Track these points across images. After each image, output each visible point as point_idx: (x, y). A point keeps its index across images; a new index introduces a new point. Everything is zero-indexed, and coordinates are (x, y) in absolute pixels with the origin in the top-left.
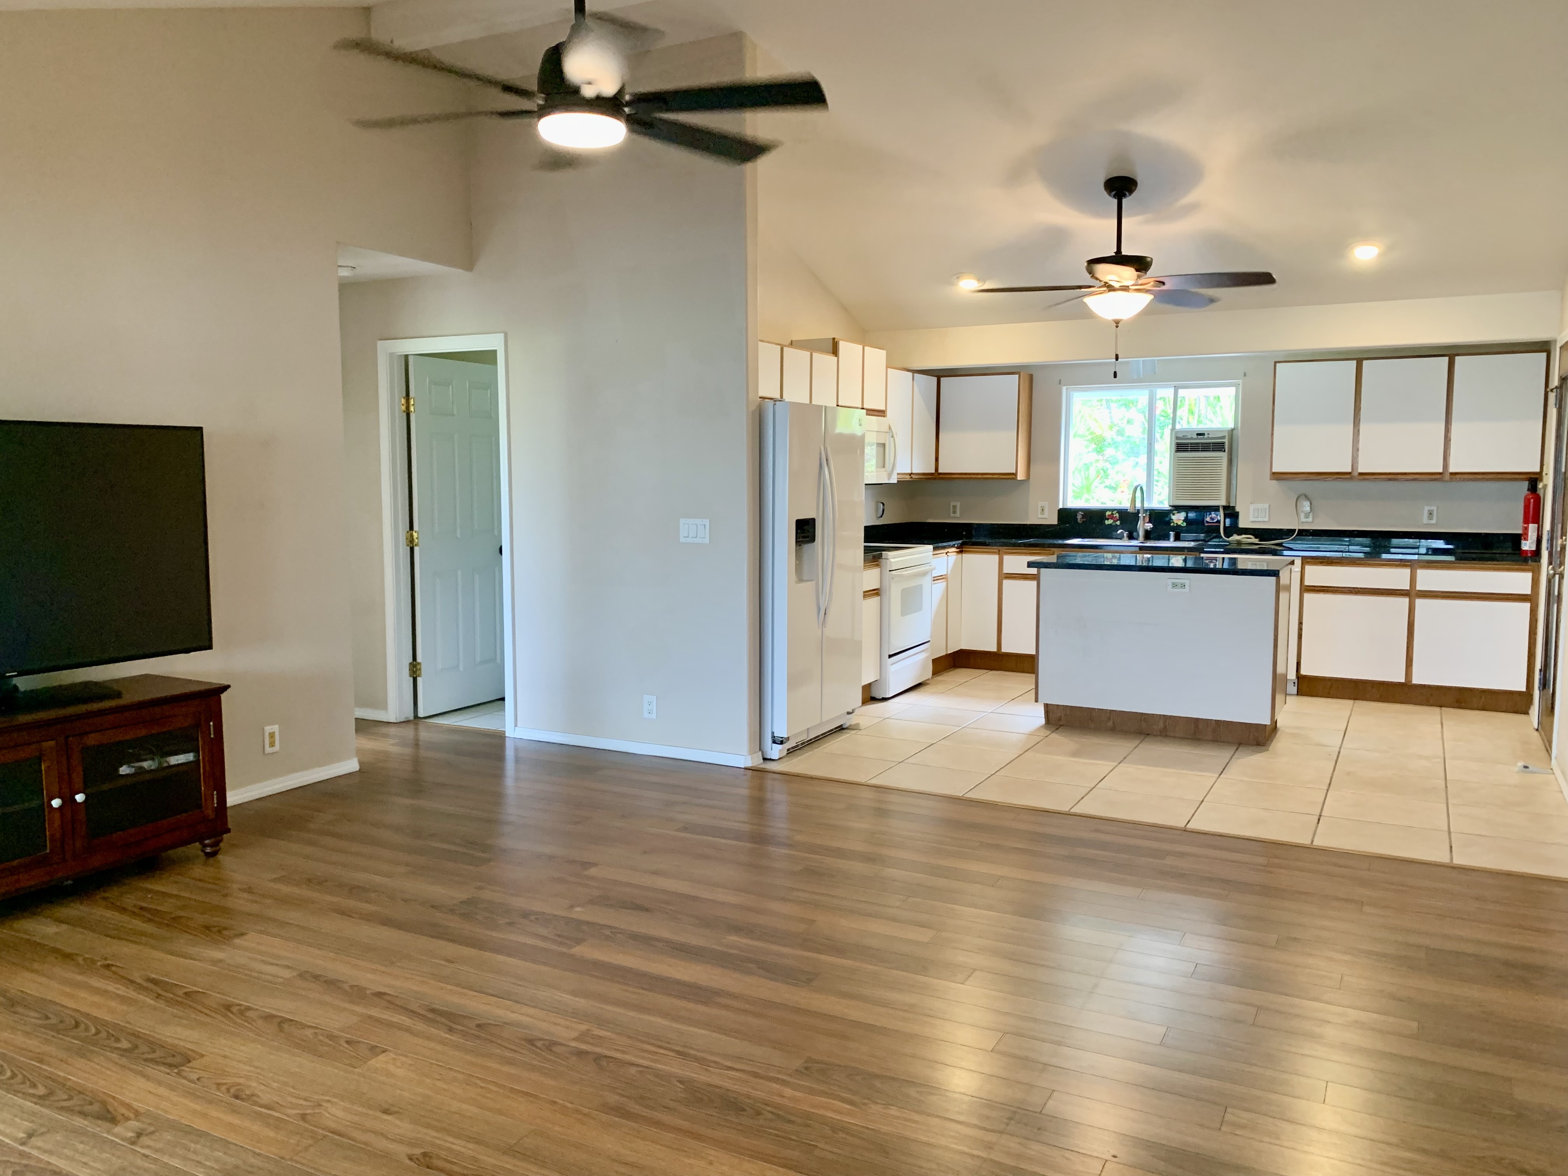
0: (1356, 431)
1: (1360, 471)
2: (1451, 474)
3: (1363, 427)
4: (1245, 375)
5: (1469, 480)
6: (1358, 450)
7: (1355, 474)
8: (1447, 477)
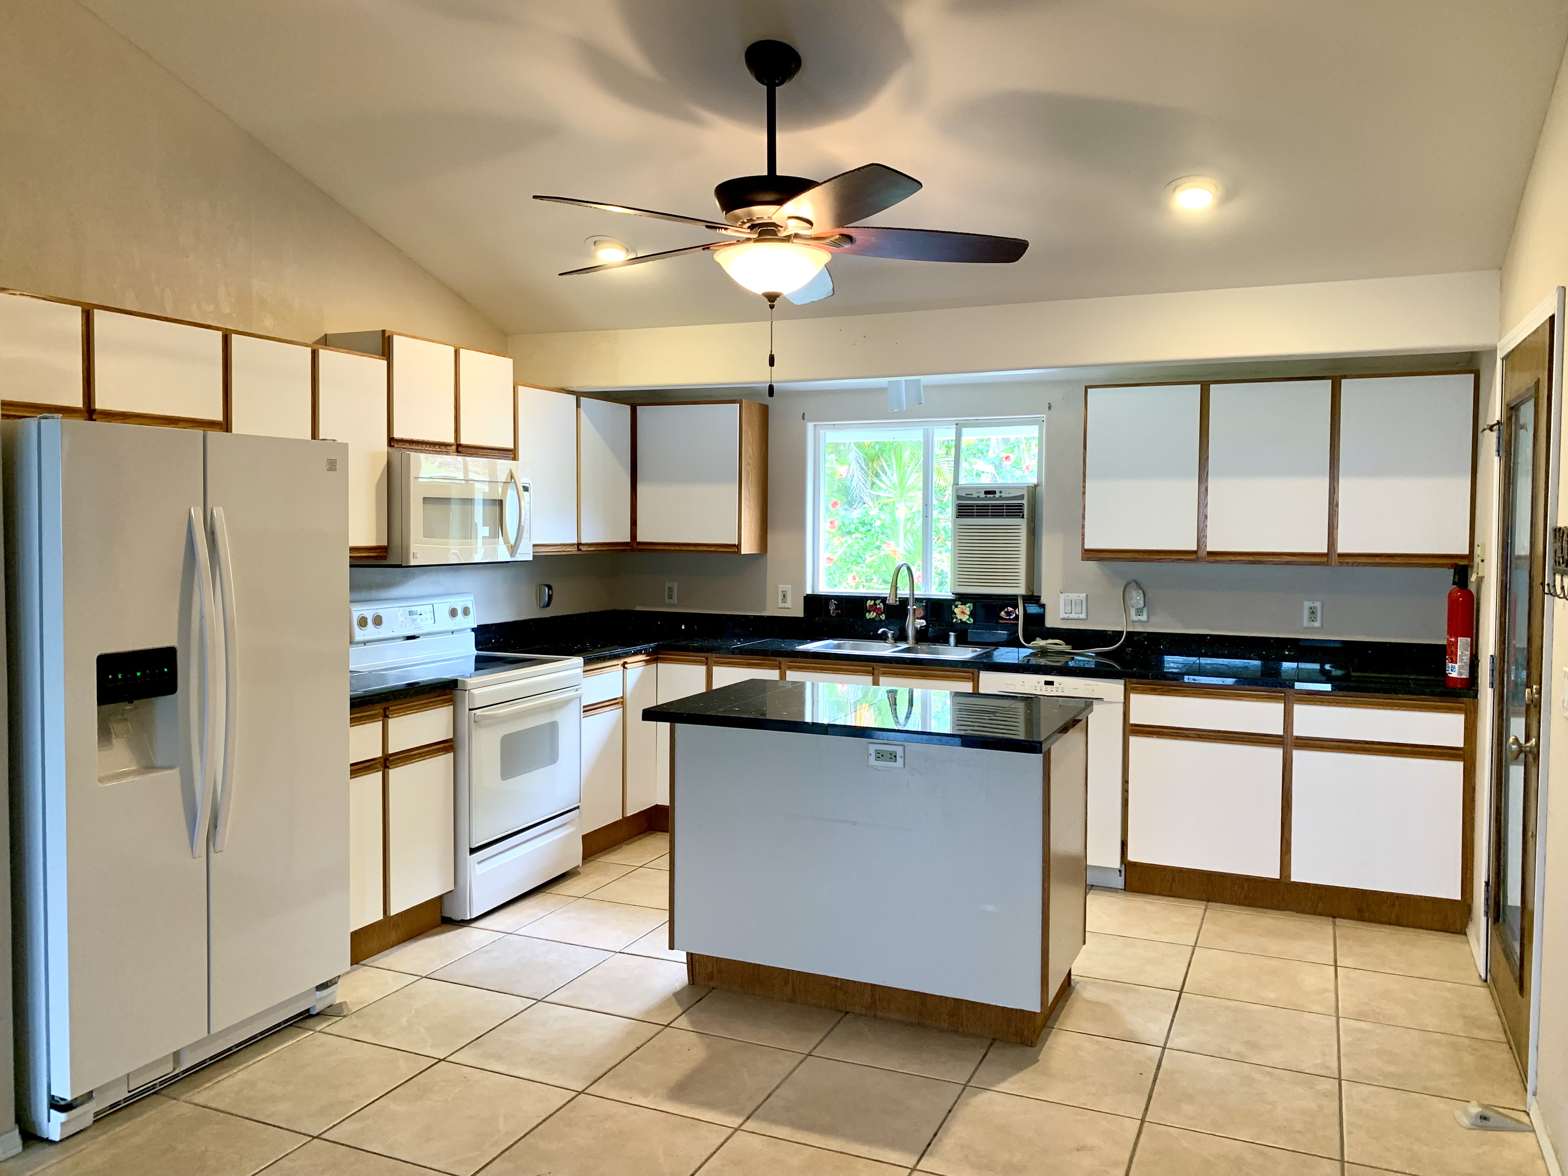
0: (1203, 489)
1: (1209, 549)
2: (1340, 555)
3: (1212, 483)
4: (1050, 408)
5: (1365, 565)
6: (1206, 517)
7: (1202, 554)
8: (1335, 559)
